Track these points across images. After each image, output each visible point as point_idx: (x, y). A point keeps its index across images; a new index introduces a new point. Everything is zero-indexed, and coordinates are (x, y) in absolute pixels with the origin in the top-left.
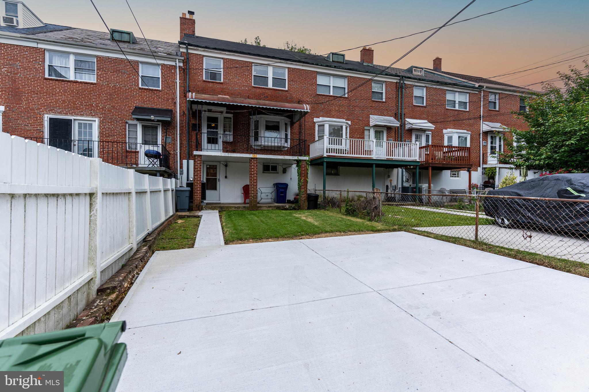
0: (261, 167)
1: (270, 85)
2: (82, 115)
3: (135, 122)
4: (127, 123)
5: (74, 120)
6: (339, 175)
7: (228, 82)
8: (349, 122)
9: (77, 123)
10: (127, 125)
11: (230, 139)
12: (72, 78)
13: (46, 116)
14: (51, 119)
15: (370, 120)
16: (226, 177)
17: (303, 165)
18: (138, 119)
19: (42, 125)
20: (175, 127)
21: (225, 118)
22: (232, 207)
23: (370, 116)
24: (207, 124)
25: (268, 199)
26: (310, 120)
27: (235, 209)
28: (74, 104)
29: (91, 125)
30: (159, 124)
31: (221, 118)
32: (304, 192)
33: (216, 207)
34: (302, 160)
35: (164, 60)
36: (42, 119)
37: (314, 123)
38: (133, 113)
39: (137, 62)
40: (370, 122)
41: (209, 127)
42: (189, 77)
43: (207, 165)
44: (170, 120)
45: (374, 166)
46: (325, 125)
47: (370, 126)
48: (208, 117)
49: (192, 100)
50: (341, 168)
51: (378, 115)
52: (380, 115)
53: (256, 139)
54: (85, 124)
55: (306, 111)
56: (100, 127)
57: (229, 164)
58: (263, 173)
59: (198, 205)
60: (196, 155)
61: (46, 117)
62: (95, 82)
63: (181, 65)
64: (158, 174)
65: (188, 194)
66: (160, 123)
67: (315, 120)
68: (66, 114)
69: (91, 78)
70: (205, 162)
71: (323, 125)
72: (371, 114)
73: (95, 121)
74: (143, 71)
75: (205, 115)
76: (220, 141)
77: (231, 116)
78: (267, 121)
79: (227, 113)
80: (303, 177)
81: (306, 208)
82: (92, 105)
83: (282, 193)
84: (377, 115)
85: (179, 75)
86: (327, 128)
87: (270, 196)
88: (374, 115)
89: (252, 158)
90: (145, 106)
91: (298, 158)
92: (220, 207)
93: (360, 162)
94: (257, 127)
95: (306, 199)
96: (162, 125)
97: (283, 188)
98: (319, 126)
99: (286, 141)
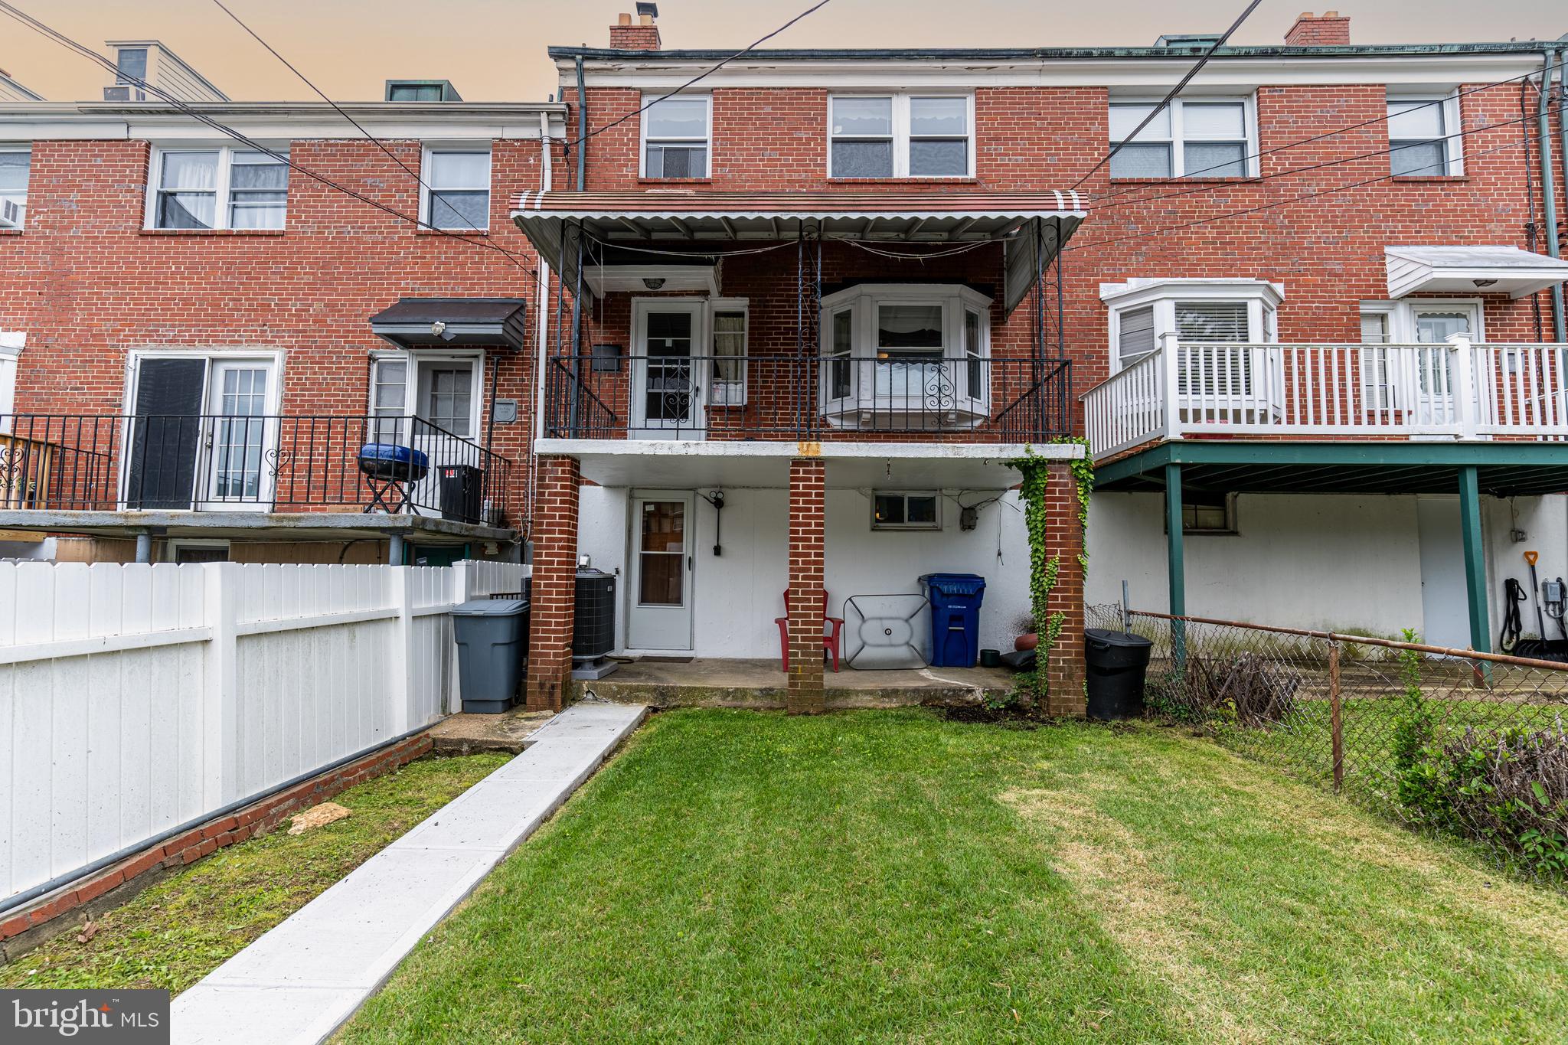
0: (863, 506)
1: (902, 169)
2: (235, 343)
3: (399, 354)
4: (375, 360)
5: (213, 360)
6: (1235, 533)
7: (730, 176)
8: (1279, 288)
9: (221, 370)
10: (374, 368)
11: (737, 394)
12: (220, 224)
13: (132, 353)
14: (146, 364)
15: (1389, 268)
16: (718, 551)
17: (1056, 484)
18: (405, 342)
19: (119, 385)
20: (530, 365)
21: (718, 314)
22: (713, 690)
23: (1387, 250)
24: (650, 342)
25: (892, 645)
26: (1082, 292)
27: (724, 699)
28: (216, 306)
29: (261, 375)
30: (476, 357)
31: (701, 314)
32: (1064, 622)
33: (638, 689)
34: (1052, 461)
35: (503, 125)
36: (121, 364)
37: (1103, 305)
38: (375, 321)
39: (417, 147)
40: (1390, 278)
41: (654, 348)
42: (585, 176)
43: (645, 504)
44: (500, 332)
45: (1471, 480)
46: (1156, 306)
47: (1387, 298)
48: (650, 315)
49: (528, 215)
50: (1245, 502)
51: (1431, 244)
52: (1441, 244)
53: (842, 383)
54: (246, 373)
55: (1063, 215)
56: (286, 378)
57: (730, 496)
58: (873, 530)
59: (548, 685)
60: (548, 456)
61: (135, 357)
62: (282, 227)
63: (561, 133)
65: (502, 633)
66: (481, 352)
67: (1106, 290)
68: (190, 343)
69: (270, 218)
70: (637, 493)
71: (1149, 310)
72: (1389, 244)
73: (272, 360)
74: (434, 176)
75: (641, 310)
76: (698, 406)
77: (740, 304)
78: (883, 310)
79: (725, 292)
80: (1060, 545)
81: (1081, 709)
82: (266, 308)
83: (956, 618)
84: (1424, 243)
85: (553, 171)
86: (1165, 318)
87: (901, 632)
88: (1406, 244)
89: (797, 462)
90: (435, 294)
91: (1028, 451)
92: (655, 689)
94: (843, 343)
95: (1077, 662)
96: (487, 358)
97: (961, 598)
98: (1123, 316)
99: (974, 391)
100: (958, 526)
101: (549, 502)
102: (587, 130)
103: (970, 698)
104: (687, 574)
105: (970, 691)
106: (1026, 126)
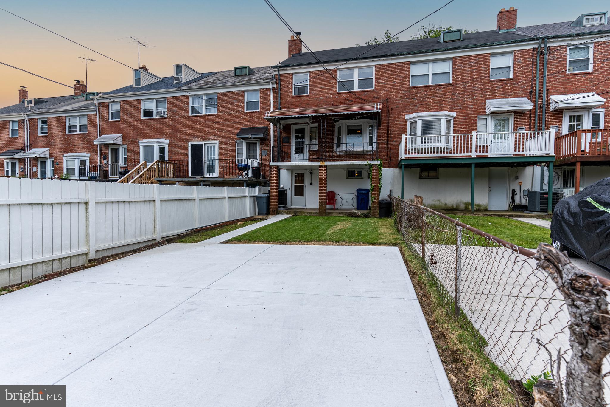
0: (345, 173)
1: (356, 88)
2: (209, 140)
3: (242, 141)
4: (237, 142)
5: (205, 144)
6: (438, 178)
7: (313, 94)
8: (454, 114)
9: (206, 146)
10: (237, 144)
11: (315, 148)
12: (204, 113)
13: (189, 143)
14: (192, 145)
15: (487, 106)
16: (311, 184)
17: (374, 169)
18: (243, 139)
19: (187, 150)
20: (269, 142)
21: (311, 128)
22: (305, 212)
23: (487, 101)
24: (295, 135)
25: (348, 205)
26: (401, 118)
27: (308, 214)
28: (205, 132)
29: (214, 146)
30: (258, 141)
31: (307, 128)
32: (375, 198)
33: (291, 212)
34: (373, 164)
35: (262, 85)
36: (187, 145)
37: (406, 121)
38: (237, 135)
39: (243, 92)
40: (487, 109)
41: (297, 138)
42: (280, 96)
43: (295, 173)
44: (263, 136)
45: (473, 166)
46: (417, 121)
47: (486, 114)
48: (296, 129)
49: (267, 118)
50: (440, 170)
51: (500, 98)
52: (503, 98)
53: (339, 146)
54: (211, 146)
55: (375, 111)
56: (219, 147)
57: (314, 171)
58: (347, 178)
59: (274, 210)
61: (190, 144)
62: (216, 113)
63: (275, 86)
64: (245, 184)
65: (265, 200)
66: (259, 139)
67: (407, 117)
68: (200, 140)
69: (214, 111)
70: (293, 171)
71: (416, 122)
72: (488, 99)
73: (216, 143)
74: (247, 98)
75: (293, 128)
76: (306, 150)
77: (316, 125)
78: (348, 126)
79: (312, 123)
80: (374, 182)
81: (378, 216)
82: (214, 132)
83: (362, 199)
84: (498, 98)
85: (273, 95)
86: (419, 124)
87: (350, 202)
88: (493, 99)
89: (320, 166)
90: (248, 127)
91: (367, 162)
92: (294, 212)
93: (451, 162)
94: (339, 134)
95: (377, 206)
96: (260, 141)
97: (364, 194)
98: (411, 123)
99: (371, 144)
100: (367, 178)
101: (273, 175)
102: (280, 84)
103: (357, 214)
104: (304, 189)
105: (357, 213)
106: (388, 74)
